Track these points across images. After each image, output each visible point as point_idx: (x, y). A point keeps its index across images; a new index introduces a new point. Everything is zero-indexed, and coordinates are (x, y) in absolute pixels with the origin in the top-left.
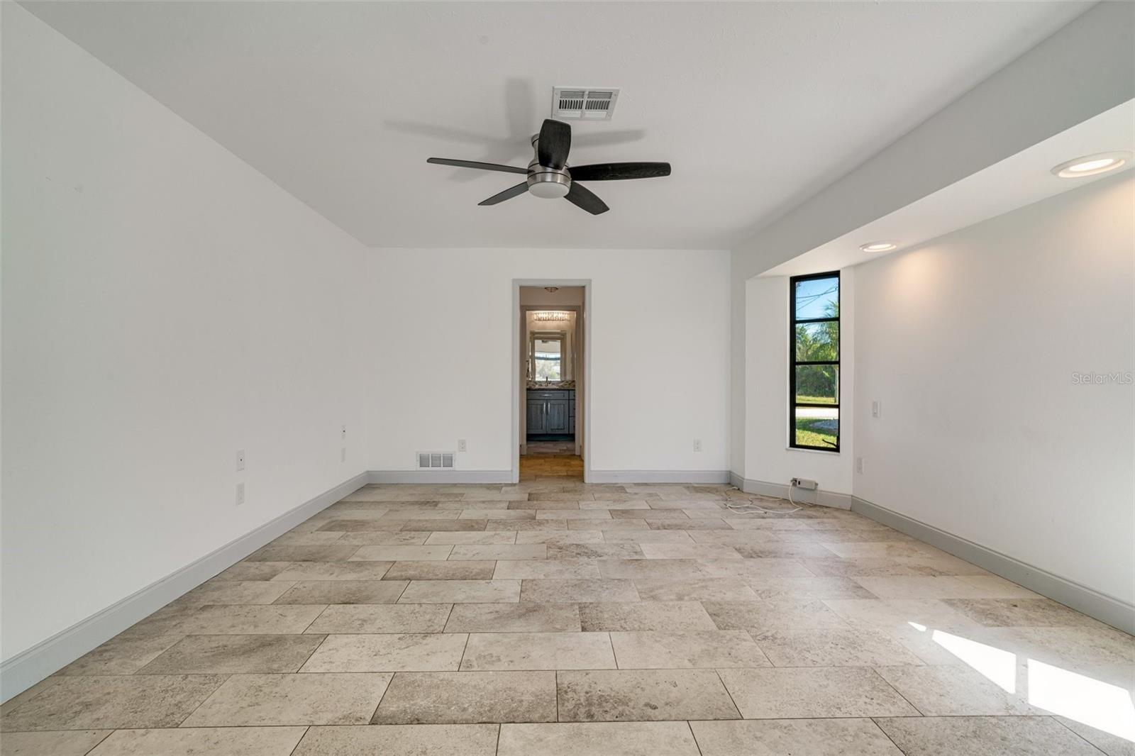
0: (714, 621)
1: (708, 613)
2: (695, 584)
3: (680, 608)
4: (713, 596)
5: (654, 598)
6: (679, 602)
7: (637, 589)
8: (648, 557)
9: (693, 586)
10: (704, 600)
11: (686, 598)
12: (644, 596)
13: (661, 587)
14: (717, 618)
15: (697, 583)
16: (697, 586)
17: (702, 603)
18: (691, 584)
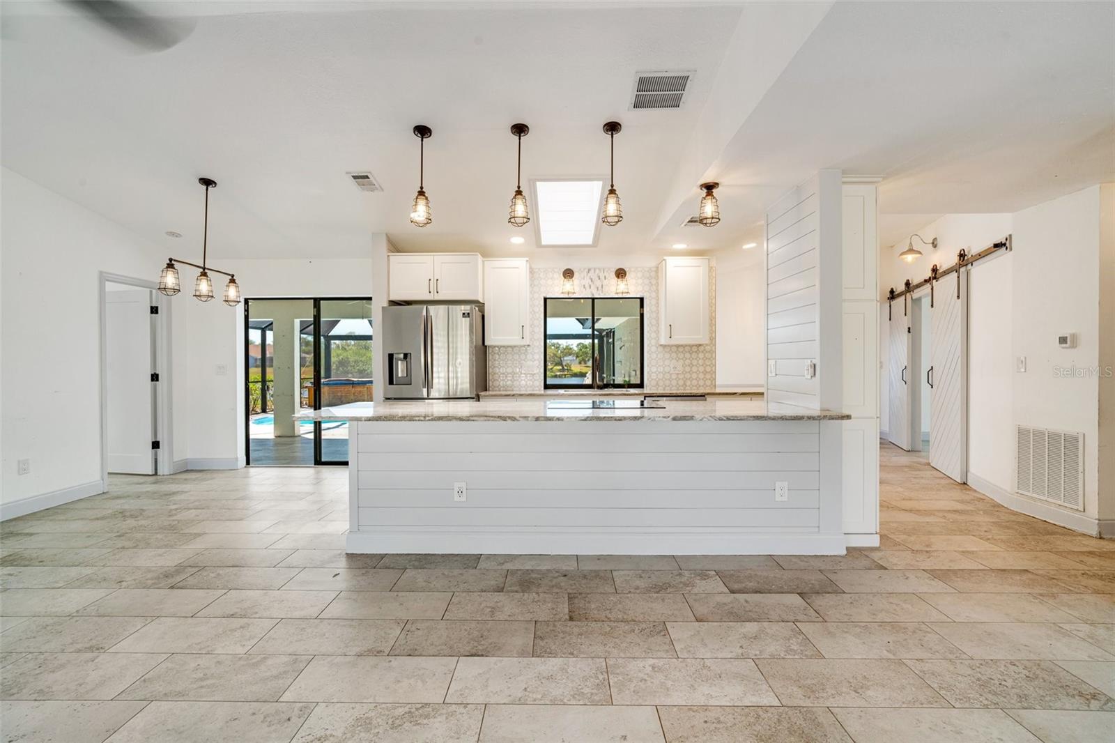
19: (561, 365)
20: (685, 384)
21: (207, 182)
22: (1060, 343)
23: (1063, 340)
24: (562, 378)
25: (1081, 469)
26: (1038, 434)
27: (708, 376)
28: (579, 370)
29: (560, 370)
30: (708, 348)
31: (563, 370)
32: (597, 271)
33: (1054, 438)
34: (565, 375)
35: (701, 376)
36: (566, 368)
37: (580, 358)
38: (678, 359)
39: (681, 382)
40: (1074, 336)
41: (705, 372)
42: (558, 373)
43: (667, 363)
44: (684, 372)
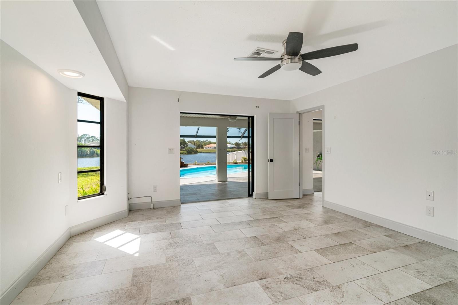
0: (215, 246)
1: (217, 249)
2: (223, 264)
3: (228, 249)
4: (214, 257)
5: (240, 252)
6: (229, 252)
7: (249, 256)
8: (256, 282)
9: (224, 262)
10: (219, 254)
11: (226, 254)
12: (244, 252)
13: (239, 259)
14: (214, 247)
15: (222, 264)
16: (222, 262)
17: (219, 253)
18: (225, 263)
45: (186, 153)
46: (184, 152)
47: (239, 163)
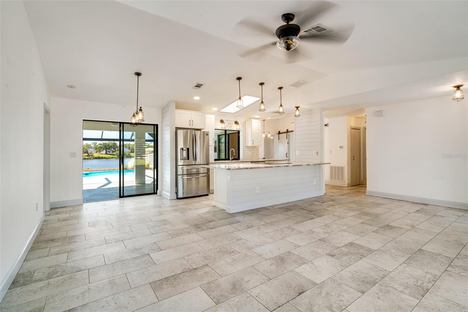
19: (88, 153)
20: (252, 158)
21: (138, 74)
22: (340, 148)
23: (340, 147)
24: (88, 159)
25: (344, 173)
26: (335, 167)
27: (257, 156)
28: (98, 156)
29: (87, 156)
30: (257, 147)
31: (88, 156)
32: (230, 121)
33: (339, 168)
34: (90, 158)
35: (256, 156)
36: (90, 155)
37: (98, 150)
38: (250, 151)
39: (251, 158)
40: (342, 146)
41: (257, 155)
42: (86, 157)
43: (248, 152)
44: (252, 155)
45: (115, 158)
46: (114, 156)
47: (129, 169)
